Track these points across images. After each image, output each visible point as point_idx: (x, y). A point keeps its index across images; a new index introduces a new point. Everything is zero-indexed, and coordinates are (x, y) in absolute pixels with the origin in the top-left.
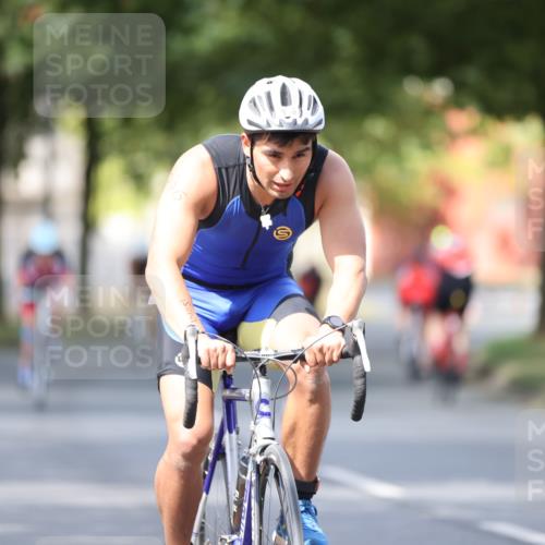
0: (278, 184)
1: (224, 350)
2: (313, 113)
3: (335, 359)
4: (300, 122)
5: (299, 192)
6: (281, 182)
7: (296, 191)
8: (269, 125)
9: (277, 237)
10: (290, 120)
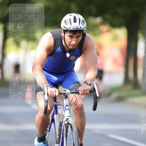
0: (72, 45)
1: (55, 91)
2: (83, 25)
3: (88, 93)
4: (79, 27)
5: (78, 47)
6: (73, 44)
7: (77, 47)
8: (70, 28)
9: (71, 59)
10: (76, 27)
